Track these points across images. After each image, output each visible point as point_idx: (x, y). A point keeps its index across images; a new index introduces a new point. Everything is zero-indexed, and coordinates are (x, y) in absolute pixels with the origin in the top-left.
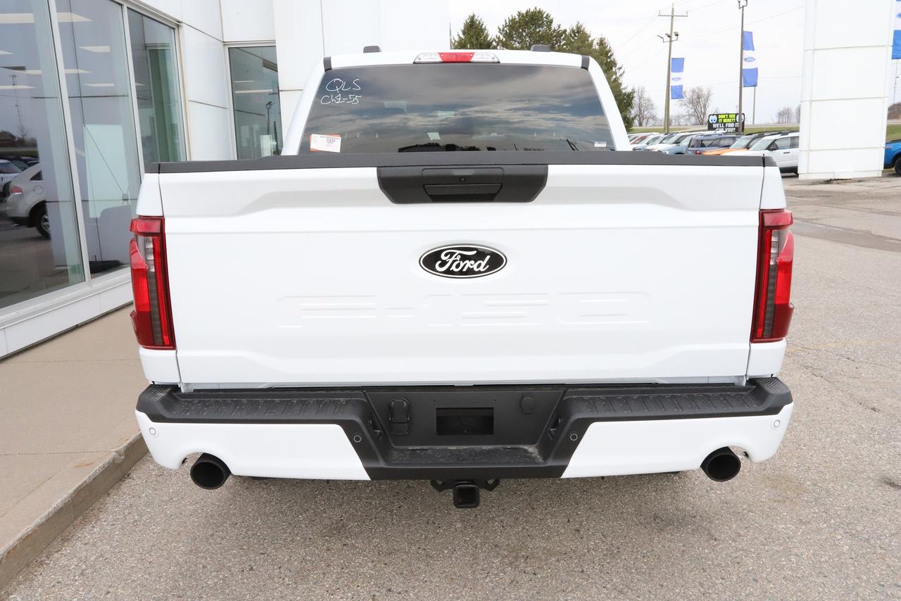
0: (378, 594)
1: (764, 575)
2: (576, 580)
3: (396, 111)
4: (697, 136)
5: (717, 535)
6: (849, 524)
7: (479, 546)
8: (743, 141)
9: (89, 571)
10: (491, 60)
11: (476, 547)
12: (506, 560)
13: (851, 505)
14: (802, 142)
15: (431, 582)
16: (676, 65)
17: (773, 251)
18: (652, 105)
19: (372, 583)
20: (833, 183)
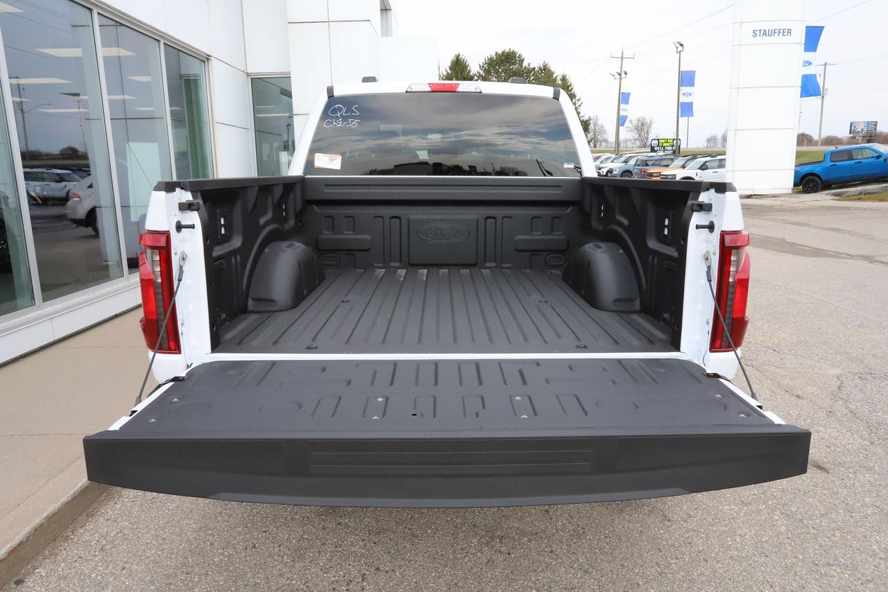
0: (367, 573)
1: (713, 555)
2: (546, 560)
3: (393, 134)
4: (642, 157)
5: (670, 515)
6: (784, 505)
7: (459, 526)
8: (680, 161)
9: (109, 546)
10: (474, 90)
11: (456, 527)
12: (483, 540)
13: (785, 487)
14: (728, 163)
15: (416, 561)
16: (624, 98)
17: (732, 269)
18: (604, 131)
19: (362, 562)
20: (752, 198)
